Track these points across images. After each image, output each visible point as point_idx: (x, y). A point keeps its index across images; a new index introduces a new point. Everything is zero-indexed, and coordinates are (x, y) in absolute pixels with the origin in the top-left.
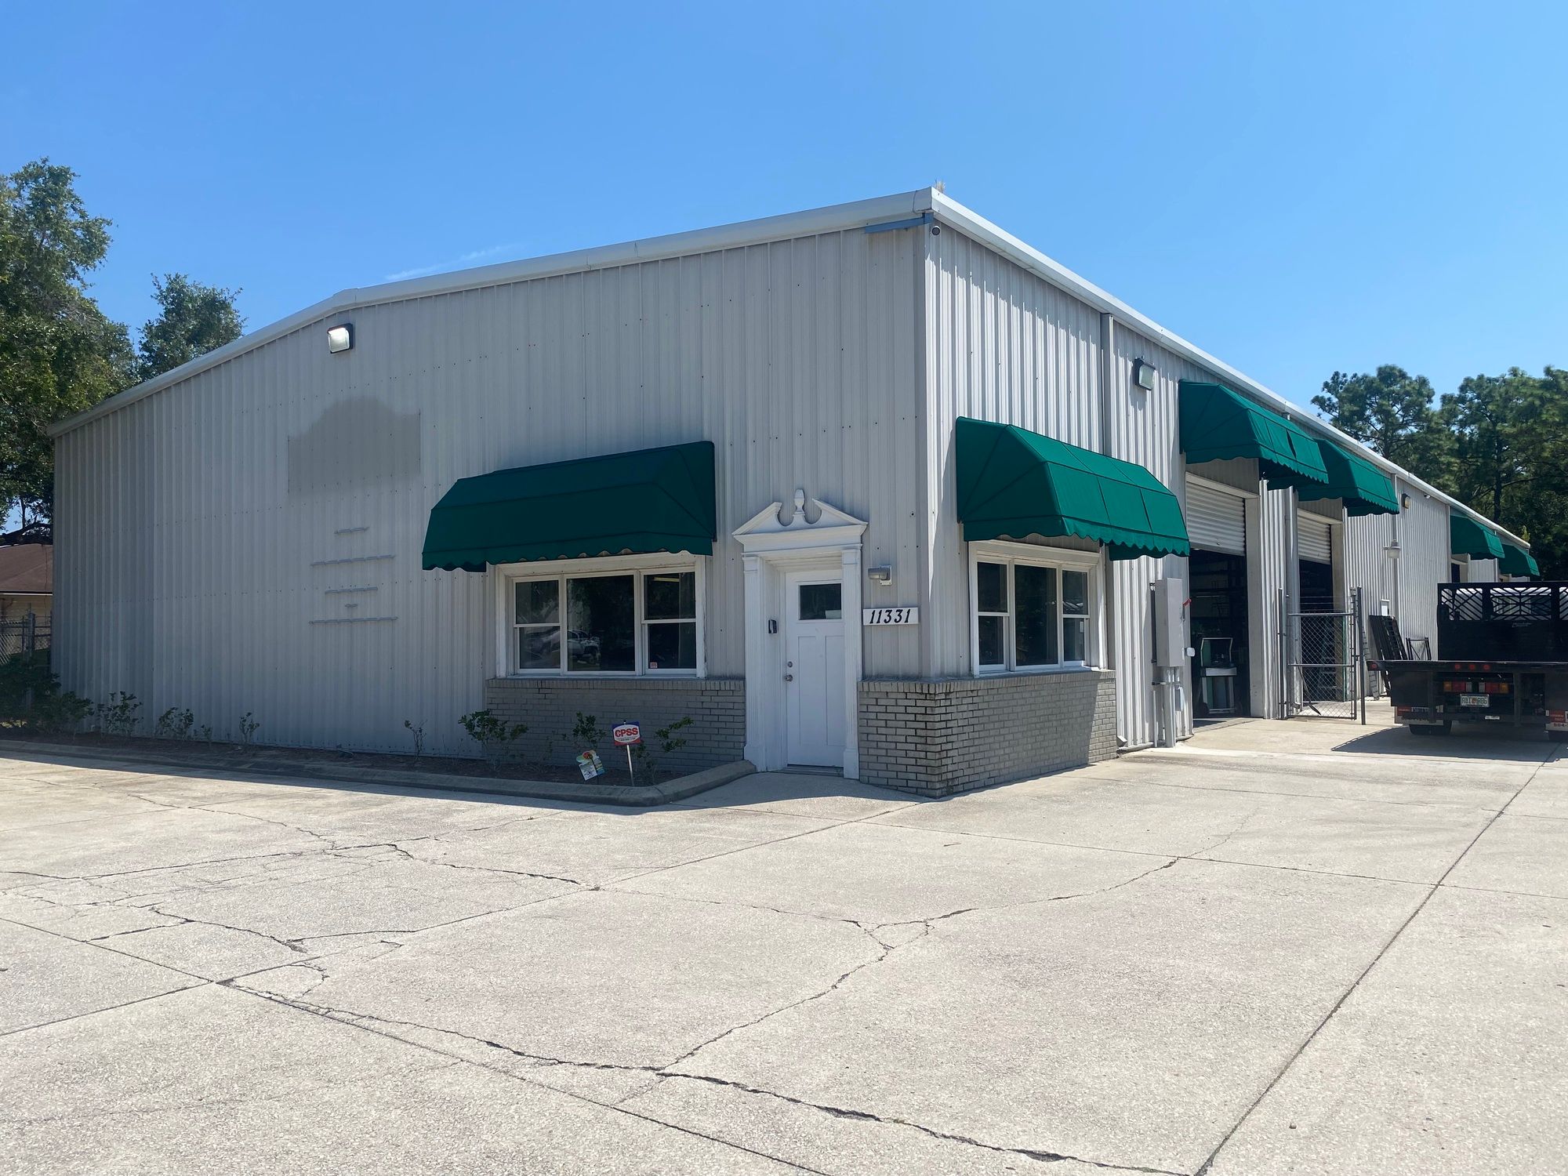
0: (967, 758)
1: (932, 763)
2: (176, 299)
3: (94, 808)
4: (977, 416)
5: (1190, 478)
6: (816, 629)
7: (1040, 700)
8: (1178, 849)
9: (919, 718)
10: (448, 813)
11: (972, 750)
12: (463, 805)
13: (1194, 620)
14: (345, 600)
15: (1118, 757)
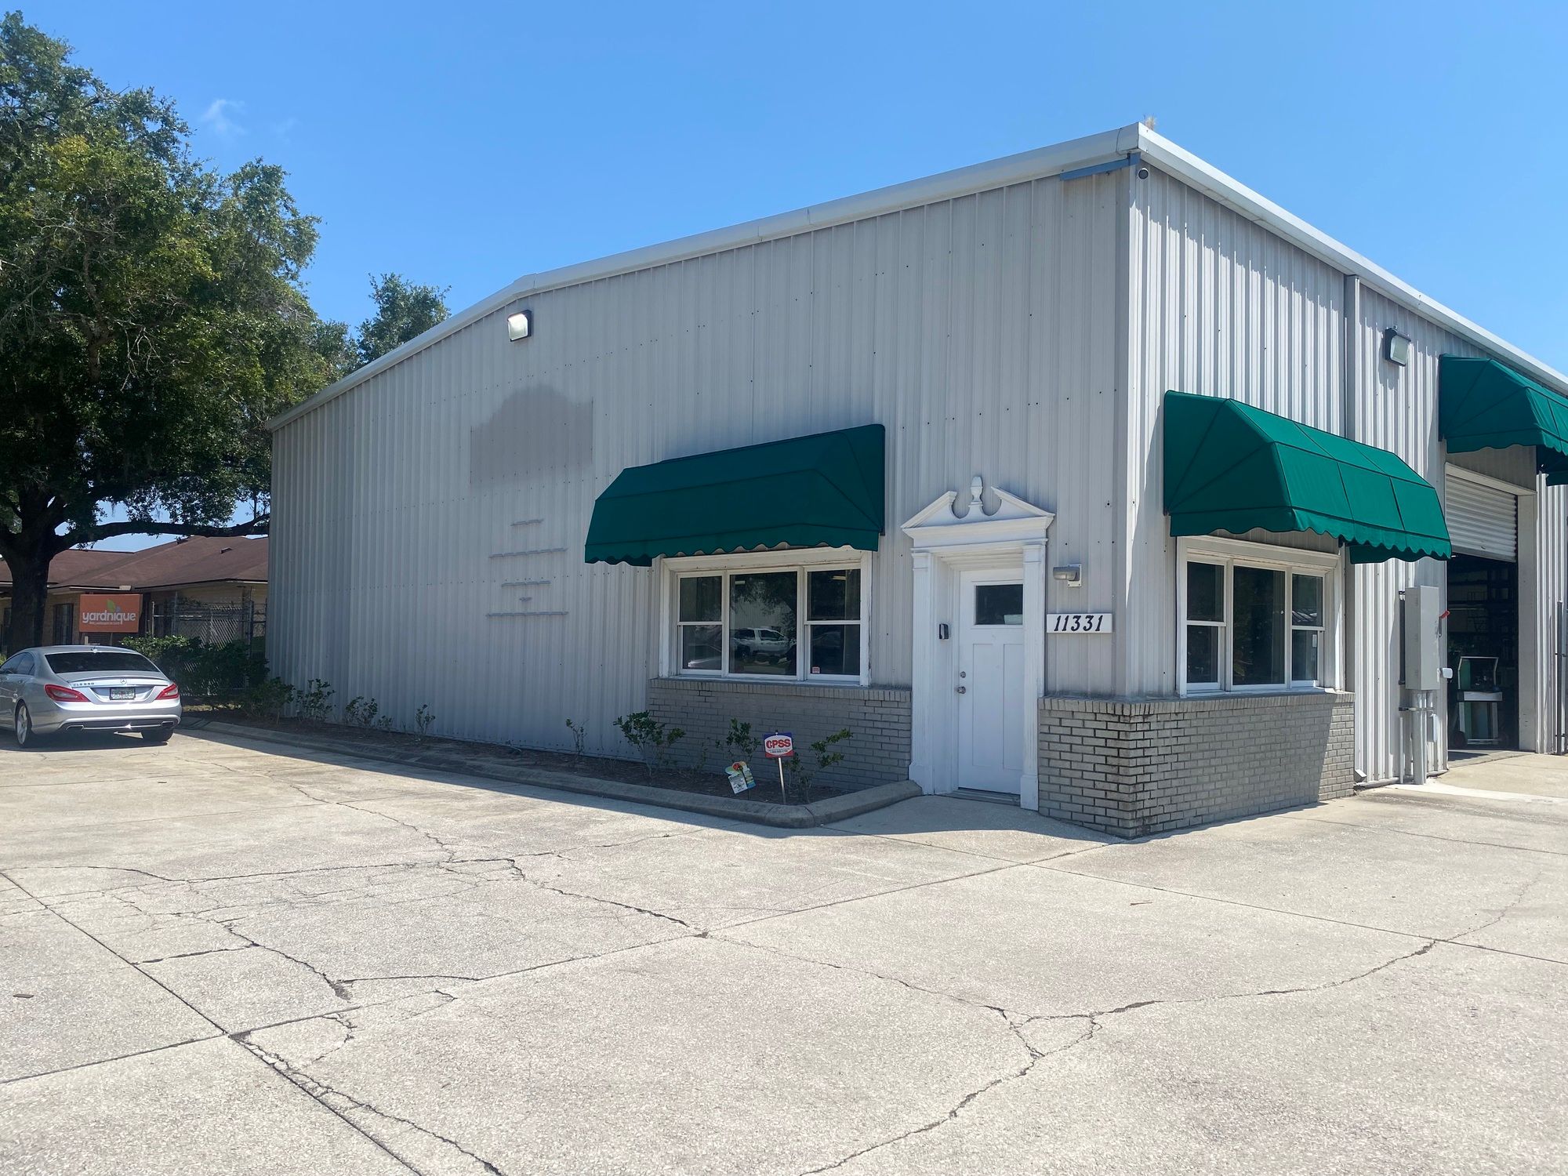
0: (1168, 792)
1: (1125, 797)
2: (391, 298)
3: (251, 798)
4: (1190, 389)
5: (1451, 469)
6: (993, 636)
7: (1261, 726)
8: (1435, 927)
9: (1110, 743)
10: (584, 824)
11: (1175, 783)
12: (605, 814)
13: (1451, 636)
14: (520, 593)
15: (1355, 794)
